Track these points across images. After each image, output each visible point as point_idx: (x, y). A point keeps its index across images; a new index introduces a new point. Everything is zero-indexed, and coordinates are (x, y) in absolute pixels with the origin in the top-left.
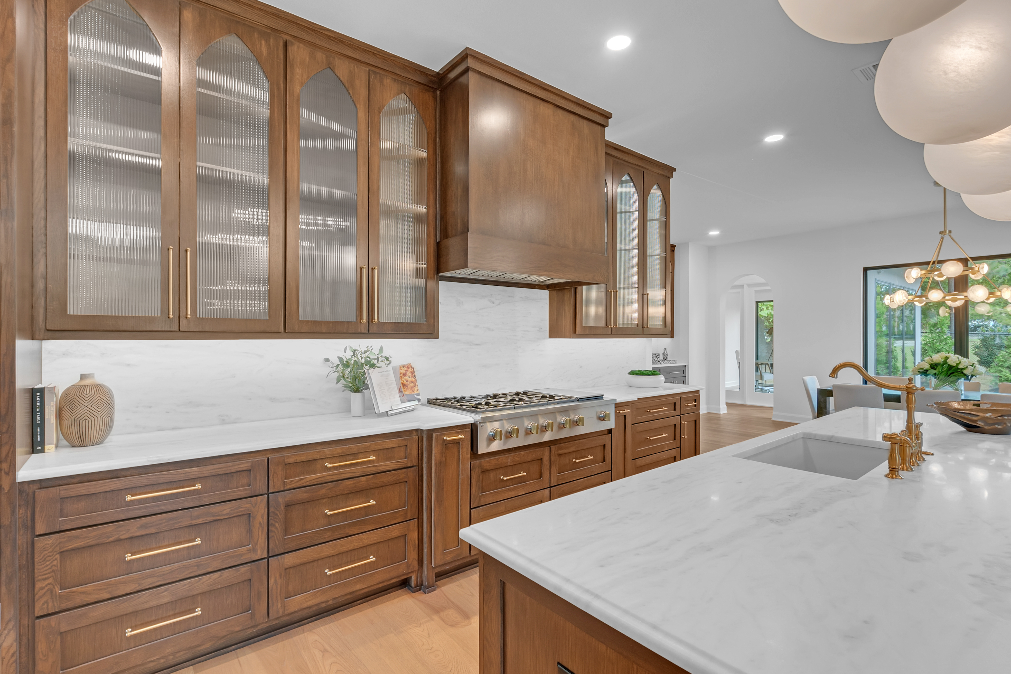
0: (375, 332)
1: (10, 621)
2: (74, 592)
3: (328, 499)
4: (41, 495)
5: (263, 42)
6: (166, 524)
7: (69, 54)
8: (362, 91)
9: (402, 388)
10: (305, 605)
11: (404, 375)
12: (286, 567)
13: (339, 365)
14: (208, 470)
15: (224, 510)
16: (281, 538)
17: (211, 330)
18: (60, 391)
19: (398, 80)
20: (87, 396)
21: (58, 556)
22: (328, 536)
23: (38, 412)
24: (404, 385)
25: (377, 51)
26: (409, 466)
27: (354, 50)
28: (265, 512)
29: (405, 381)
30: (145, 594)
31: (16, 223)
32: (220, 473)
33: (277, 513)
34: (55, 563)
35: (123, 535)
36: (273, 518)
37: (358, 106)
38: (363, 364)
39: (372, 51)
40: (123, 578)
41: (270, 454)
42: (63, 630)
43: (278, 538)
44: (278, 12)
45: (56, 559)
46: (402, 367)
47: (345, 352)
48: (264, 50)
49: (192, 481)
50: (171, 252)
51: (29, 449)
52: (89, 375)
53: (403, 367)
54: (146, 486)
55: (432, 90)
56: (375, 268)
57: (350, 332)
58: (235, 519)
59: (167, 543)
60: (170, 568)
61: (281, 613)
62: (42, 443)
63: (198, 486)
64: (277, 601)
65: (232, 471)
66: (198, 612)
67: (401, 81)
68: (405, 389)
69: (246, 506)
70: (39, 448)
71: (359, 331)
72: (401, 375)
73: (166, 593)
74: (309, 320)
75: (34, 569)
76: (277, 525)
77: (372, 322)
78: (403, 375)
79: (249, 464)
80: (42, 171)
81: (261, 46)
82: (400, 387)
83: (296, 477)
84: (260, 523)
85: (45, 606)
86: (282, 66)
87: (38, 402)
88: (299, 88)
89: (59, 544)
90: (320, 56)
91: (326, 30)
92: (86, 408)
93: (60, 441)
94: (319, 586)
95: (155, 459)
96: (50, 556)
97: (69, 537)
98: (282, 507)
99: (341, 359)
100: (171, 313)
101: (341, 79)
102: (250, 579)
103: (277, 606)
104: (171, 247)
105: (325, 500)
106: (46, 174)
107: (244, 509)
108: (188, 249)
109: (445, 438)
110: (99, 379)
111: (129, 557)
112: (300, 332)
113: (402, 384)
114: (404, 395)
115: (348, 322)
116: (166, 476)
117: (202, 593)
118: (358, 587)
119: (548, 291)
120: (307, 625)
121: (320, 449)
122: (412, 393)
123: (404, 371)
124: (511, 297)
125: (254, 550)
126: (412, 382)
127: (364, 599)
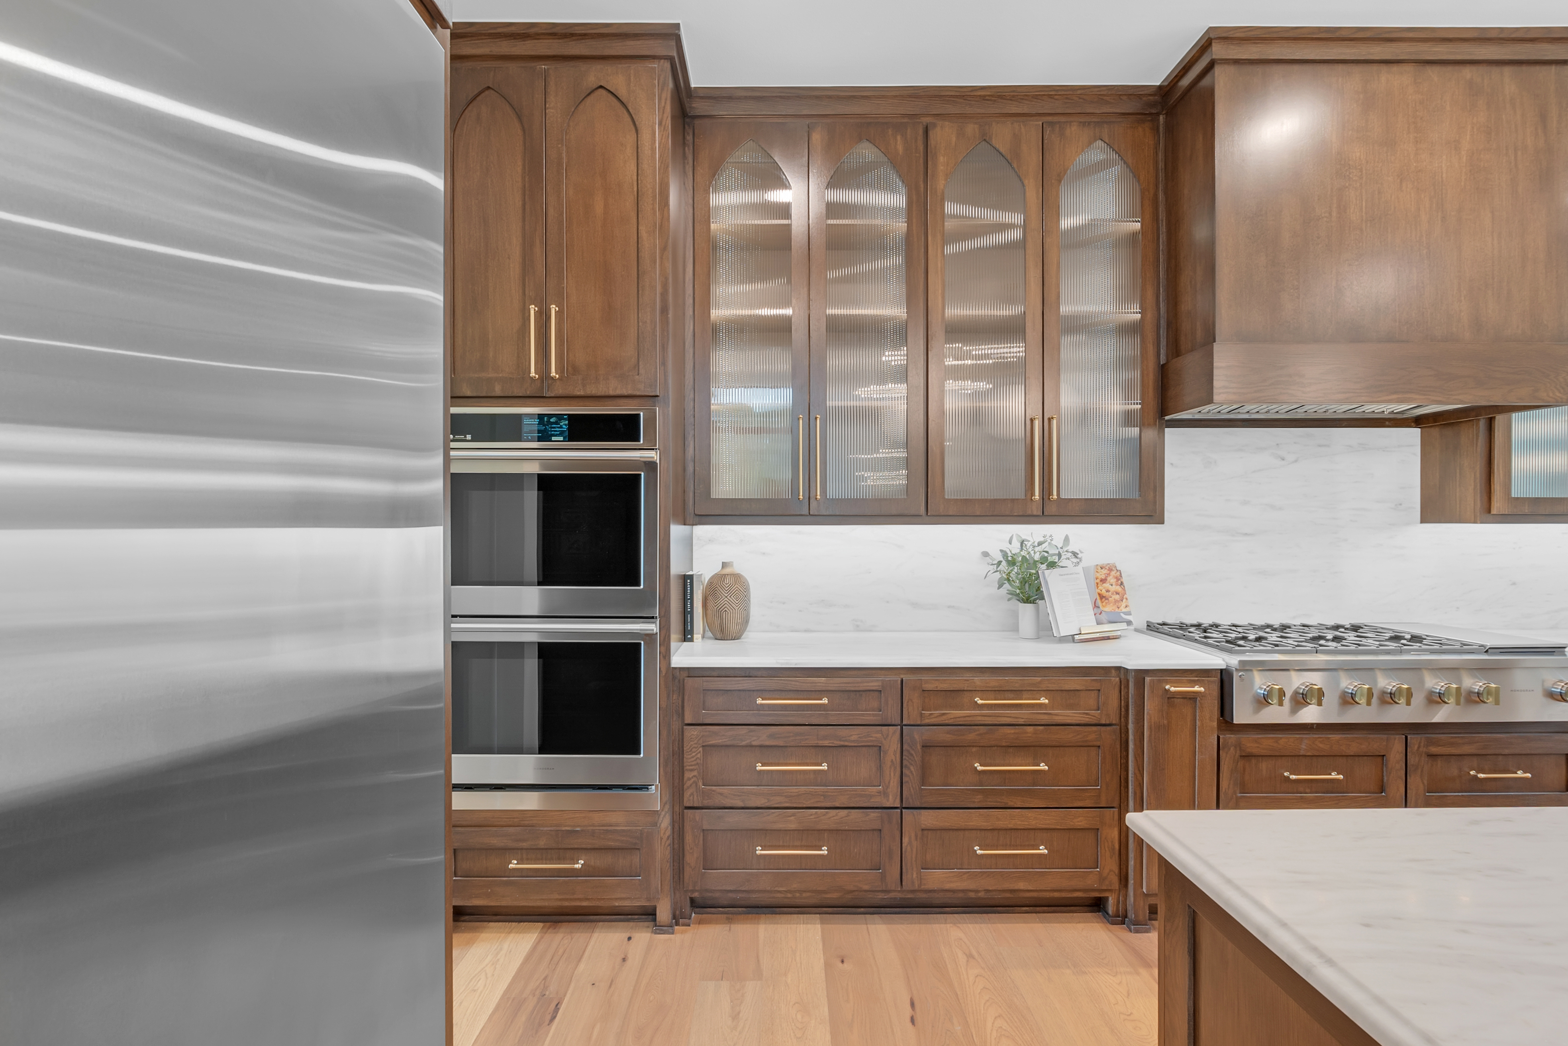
0: (1053, 514)
1: (666, 803)
2: (714, 791)
3: (978, 748)
4: (689, 682)
5: (899, 137)
6: (793, 738)
7: (711, 222)
8: (1031, 158)
9: (1099, 601)
10: (948, 886)
11: (1103, 581)
12: (923, 827)
13: (1001, 561)
14: (835, 683)
15: (851, 735)
16: (917, 787)
17: (842, 514)
18: (707, 578)
19: (1089, 123)
20: (727, 586)
21: (701, 749)
22: (978, 800)
23: (689, 599)
24: (1102, 597)
25: (1054, 90)
26: (1104, 723)
27: (1020, 103)
28: (897, 748)
29: (1104, 591)
30: (773, 813)
31: (670, 409)
32: (848, 689)
33: (913, 752)
34: (699, 756)
35: (754, 741)
36: (907, 758)
37: (1026, 182)
38: (1037, 561)
39: (1046, 93)
40: (754, 789)
41: (904, 674)
42: (704, 828)
43: (914, 786)
44: (916, 91)
45: (700, 752)
46: (1100, 568)
47: (1011, 544)
48: (900, 148)
49: (819, 693)
50: (801, 421)
51: (681, 636)
52: (729, 563)
53: (1102, 568)
54: (775, 690)
55: (1150, 118)
56: (1052, 418)
57: (1015, 514)
58: (864, 749)
59: (794, 762)
60: (797, 791)
61: (917, 885)
62: (692, 632)
63: (825, 701)
64: (912, 869)
65: (861, 689)
66: (824, 851)
67: (1095, 122)
68: (1104, 604)
69: (876, 735)
70: (689, 636)
71: (1029, 512)
72: (1098, 581)
73: (792, 818)
74: (958, 498)
75: (683, 757)
76: (912, 768)
77: (1049, 499)
78: (1101, 581)
79: (880, 684)
80: (691, 351)
81: (896, 143)
82: (1096, 599)
83: (936, 710)
84: (892, 761)
85: (691, 798)
86: (921, 161)
87: (689, 589)
88: (943, 182)
89: (703, 736)
90: (971, 129)
91: (979, 89)
92: (726, 599)
93: (706, 632)
94: (966, 867)
95: (783, 661)
96: (695, 748)
97: (709, 731)
98: (919, 747)
99: (1004, 553)
100: (801, 494)
101: (1001, 150)
102: (881, 830)
103: (912, 875)
104: (801, 416)
105: (974, 749)
106: (694, 353)
107: (874, 739)
108: (818, 416)
109: (1167, 687)
110: (737, 568)
111: (759, 767)
112: (946, 514)
113: (1099, 594)
114: (1101, 612)
115: (1013, 500)
116: (793, 683)
117: (829, 830)
118: (1021, 885)
119: (1419, 429)
120: (951, 915)
121: (967, 676)
122: (1117, 610)
123: (1102, 574)
124: (1325, 446)
125: (885, 794)
126: (1117, 593)
127: (1031, 908)
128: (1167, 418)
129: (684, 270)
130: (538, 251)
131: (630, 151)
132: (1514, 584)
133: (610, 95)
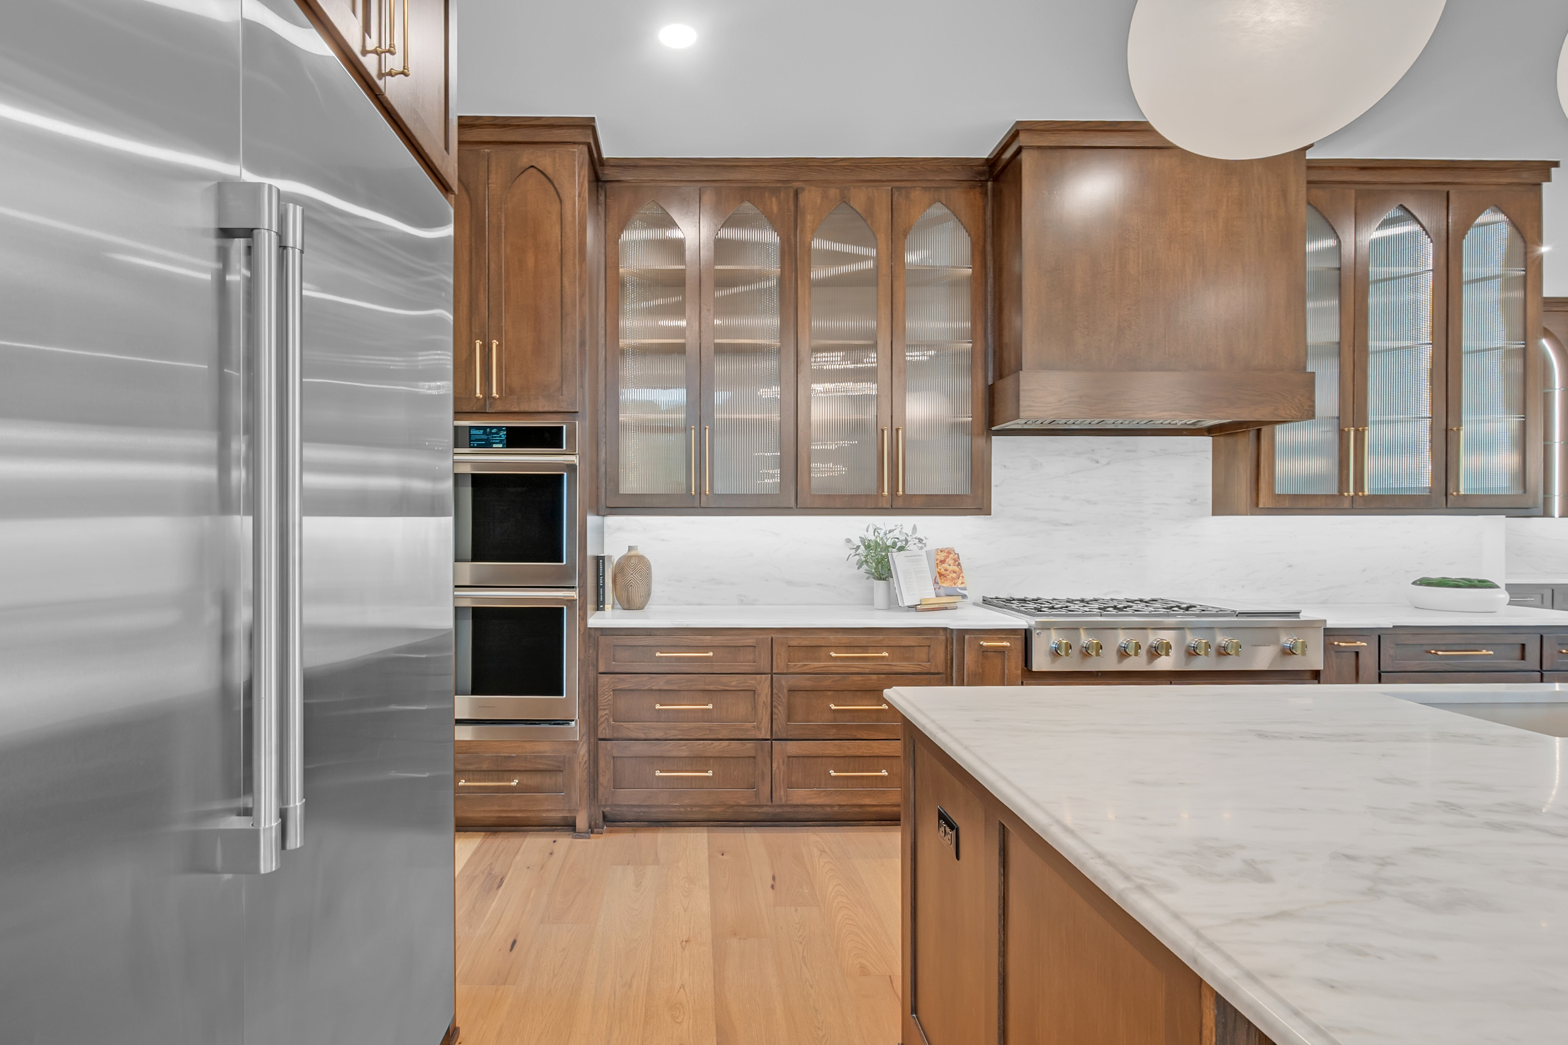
0: (900, 507)
1: (583, 735)
2: (621, 726)
3: (833, 691)
4: (602, 639)
5: (774, 199)
6: (685, 684)
7: (620, 269)
8: (883, 217)
9: (938, 578)
10: (808, 802)
11: (943, 562)
12: (789, 754)
13: (860, 546)
14: (718, 640)
15: (731, 682)
16: (784, 723)
17: (727, 506)
18: (616, 559)
19: (930, 188)
20: (633, 565)
21: (611, 693)
22: (833, 733)
23: (601, 576)
24: (941, 574)
25: (901, 162)
26: (933, 672)
27: (874, 171)
28: (768, 692)
29: (942, 570)
30: (669, 743)
31: (587, 422)
32: (729, 645)
33: (781, 695)
34: (610, 698)
35: (654, 686)
36: (776, 700)
37: (878, 236)
38: (888, 546)
39: (894, 164)
40: (654, 724)
41: (774, 633)
42: (614, 755)
43: (782, 722)
44: (788, 162)
45: (611, 695)
46: (940, 551)
47: (867, 531)
48: (775, 208)
49: (706, 648)
50: (693, 431)
51: (595, 606)
52: (634, 547)
53: (942, 552)
54: (671, 646)
55: (980, 184)
56: (899, 429)
57: (869, 507)
58: (742, 693)
59: (686, 703)
60: (688, 726)
61: (784, 801)
62: (603, 603)
63: (711, 654)
64: (780, 788)
65: (739, 645)
66: (710, 773)
67: (934, 187)
68: (942, 580)
69: (751, 682)
70: (602, 606)
71: (880, 506)
72: (938, 561)
73: (684, 747)
74: (822, 494)
75: (597, 699)
76: (780, 708)
77: (897, 495)
78: (940, 562)
79: (754, 640)
80: (603, 373)
81: (772, 204)
82: (936, 577)
83: (799, 662)
84: (764, 702)
85: (604, 731)
86: (792, 218)
87: (601, 567)
88: (810, 236)
89: (613, 682)
90: (833, 192)
91: (839, 160)
92: (632, 576)
93: (615, 604)
94: (823, 787)
95: (677, 623)
96: (607, 691)
97: (618, 678)
98: (786, 691)
99: (862, 540)
100: (693, 490)
101: (858, 210)
102: (755, 757)
103: (780, 793)
104: (693, 427)
105: (830, 693)
106: (606, 375)
107: (750, 684)
108: (707, 427)
109: (980, 642)
110: (641, 551)
111: (658, 707)
112: (813, 507)
113: (939, 572)
114: (940, 587)
115: (867, 496)
116: (685, 640)
117: (714, 757)
118: (867, 801)
119: (1211, 438)
120: (812, 828)
121: (825, 635)
122: (953, 586)
123: (941, 556)
124: (1132, 451)
125: (759, 728)
126: (954, 572)
127: (878, 822)
128: (993, 428)
129: (598, 308)
130: (482, 297)
131: (555, 218)
132: (1290, 566)
133: (539, 173)
